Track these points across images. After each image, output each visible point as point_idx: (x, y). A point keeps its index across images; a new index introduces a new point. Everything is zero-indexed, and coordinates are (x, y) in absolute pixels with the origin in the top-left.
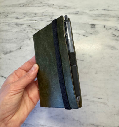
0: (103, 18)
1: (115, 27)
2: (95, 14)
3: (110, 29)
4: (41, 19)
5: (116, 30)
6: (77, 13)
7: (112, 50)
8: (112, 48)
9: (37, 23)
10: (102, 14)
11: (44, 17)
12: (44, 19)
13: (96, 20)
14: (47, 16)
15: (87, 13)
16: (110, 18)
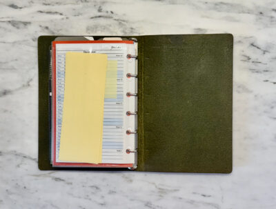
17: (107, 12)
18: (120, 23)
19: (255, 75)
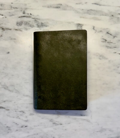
0: (92, 16)
1: (107, 29)
2: (83, 10)
3: (101, 31)
4: (10, 13)
5: (108, 33)
6: (60, 7)
7: (100, 59)
8: (101, 58)
9: (4, 19)
10: (91, 10)
11: (13, 10)
12: (13, 14)
13: (83, 18)
14: (18, 9)
15: (73, 8)
16: (102, 16)
17: (28, 14)
18: (35, 20)
19: (109, 49)
